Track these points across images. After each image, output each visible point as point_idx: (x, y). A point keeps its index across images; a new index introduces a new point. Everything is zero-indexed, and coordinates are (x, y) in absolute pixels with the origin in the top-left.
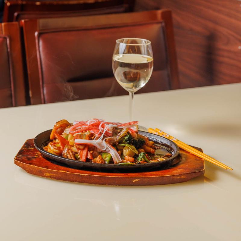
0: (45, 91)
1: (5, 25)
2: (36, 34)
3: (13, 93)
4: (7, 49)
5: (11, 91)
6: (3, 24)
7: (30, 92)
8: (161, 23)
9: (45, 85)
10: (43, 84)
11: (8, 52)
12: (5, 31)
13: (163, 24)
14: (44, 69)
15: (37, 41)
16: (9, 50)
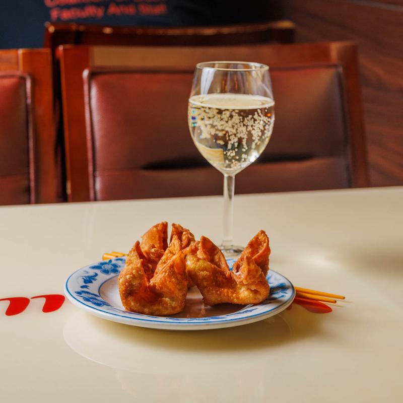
0: (98, 185)
1: (24, 54)
2: (86, 73)
3: (32, 184)
4: (26, 98)
5: (29, 180)
6: (21, 52)
7: (69, 185)
8: (336, 66)
9: (98, 173)
10: (94, 170)
11: (27, 105)
12: (24, 65)
13: (341, 69)
14: (98, 143)
15: (86, 87)
16: (29, 101)
